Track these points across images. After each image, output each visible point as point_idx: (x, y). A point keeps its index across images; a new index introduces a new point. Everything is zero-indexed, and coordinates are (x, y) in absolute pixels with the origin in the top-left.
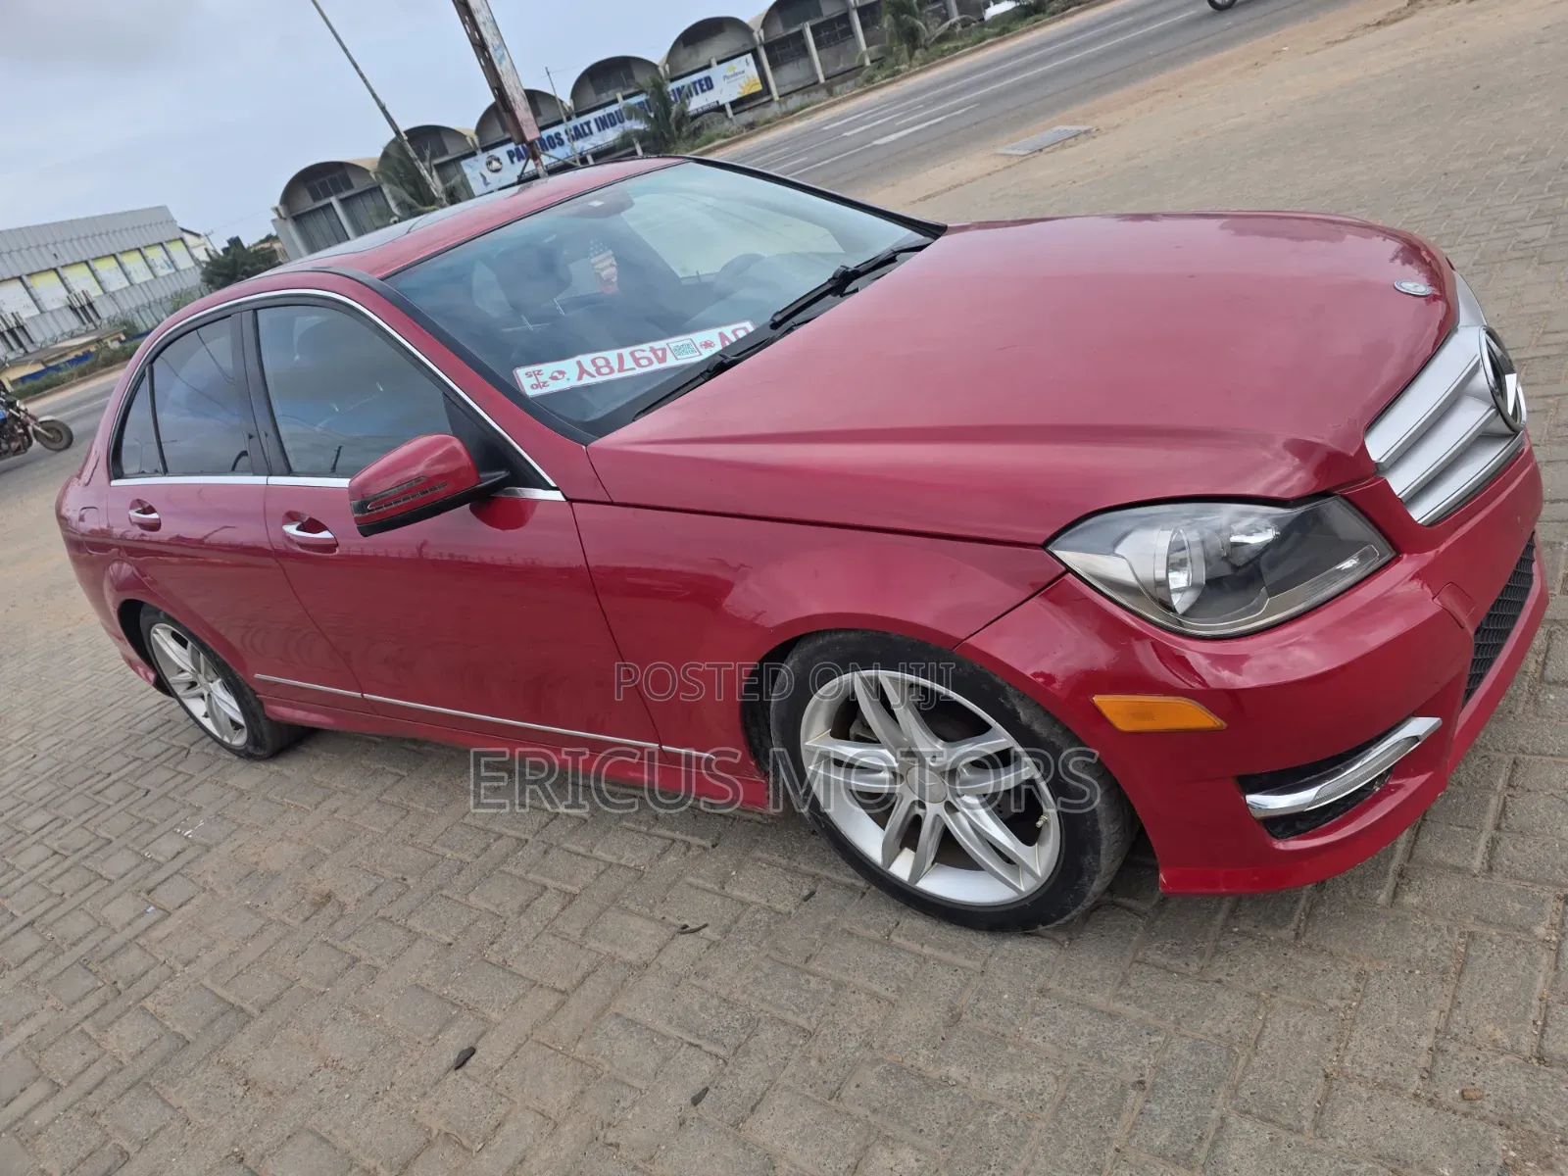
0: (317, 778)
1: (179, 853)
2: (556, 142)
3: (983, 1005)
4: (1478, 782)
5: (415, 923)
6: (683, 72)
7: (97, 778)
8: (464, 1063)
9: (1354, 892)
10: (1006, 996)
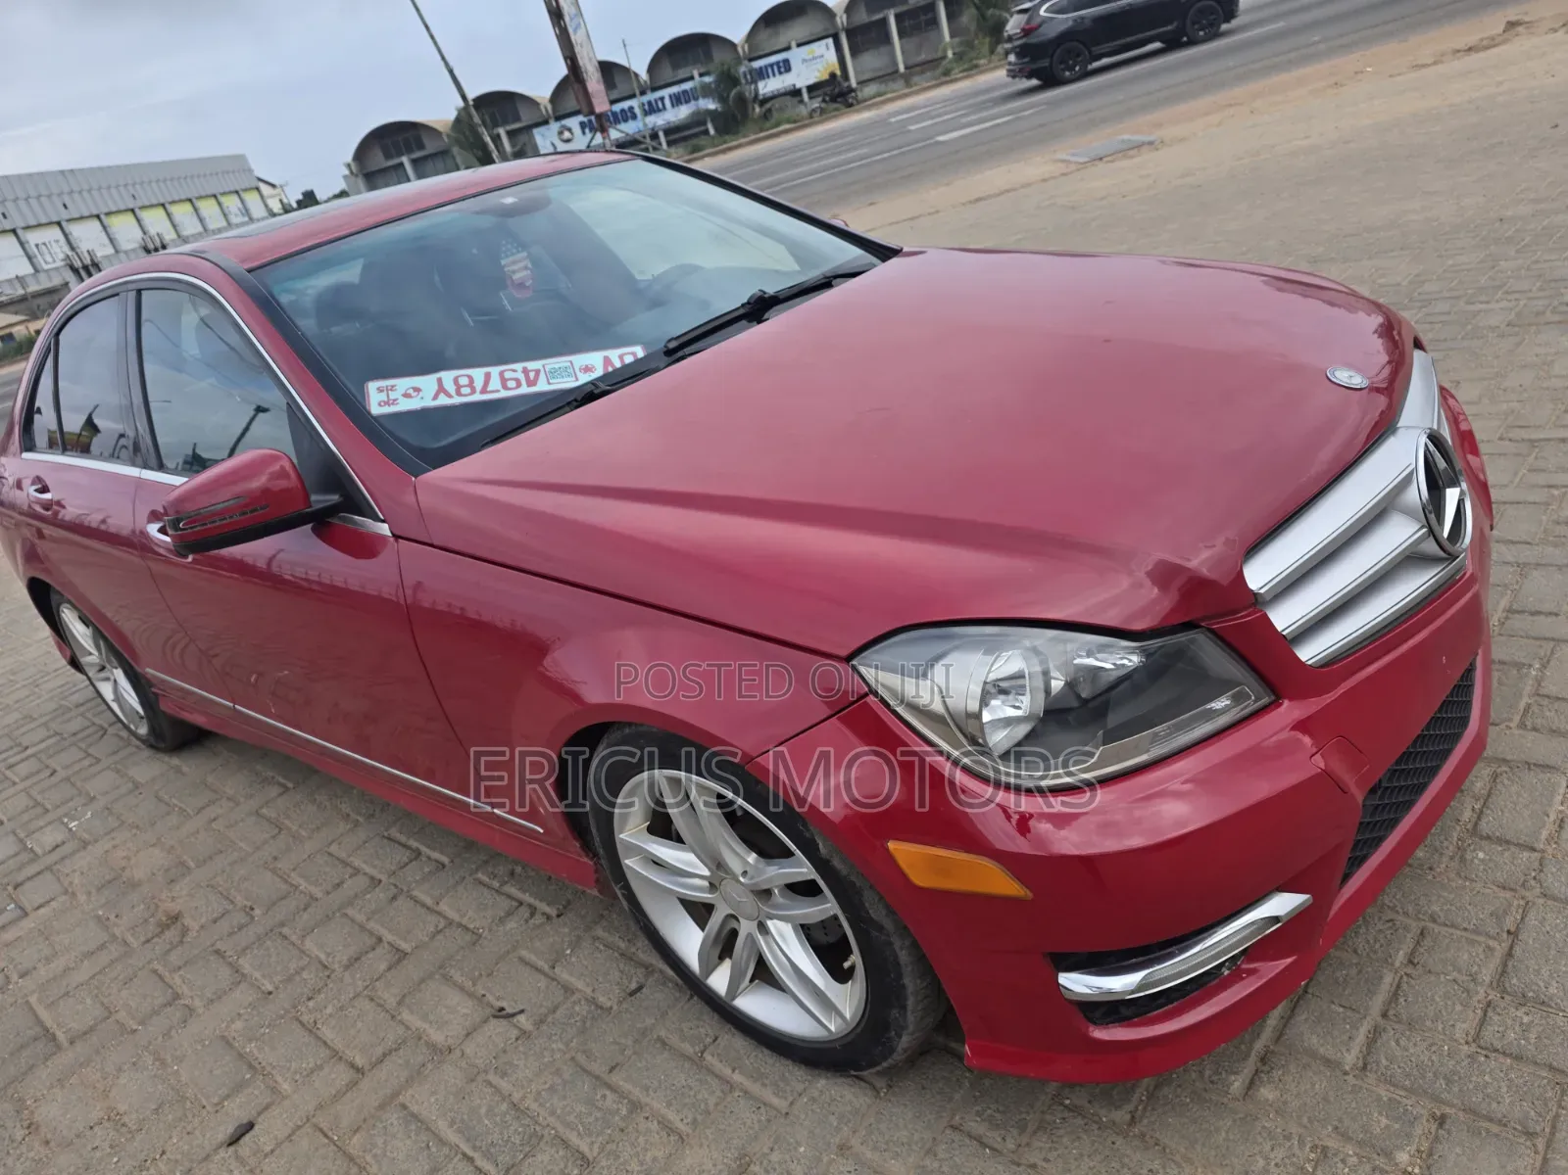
0: (210, 779)
1: (57, 846)
2: (628, 115)
3: (775, 1157)
4: (1375, 952)
5: (246, 964)
6: (761, 53)
7: (15, 750)
8: (238, 1139)
9: (1207, 1073)
10: (802, 1149)
